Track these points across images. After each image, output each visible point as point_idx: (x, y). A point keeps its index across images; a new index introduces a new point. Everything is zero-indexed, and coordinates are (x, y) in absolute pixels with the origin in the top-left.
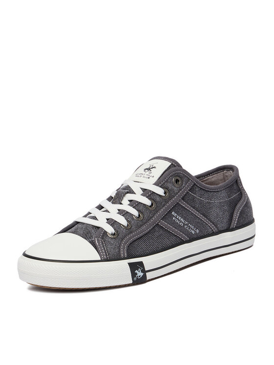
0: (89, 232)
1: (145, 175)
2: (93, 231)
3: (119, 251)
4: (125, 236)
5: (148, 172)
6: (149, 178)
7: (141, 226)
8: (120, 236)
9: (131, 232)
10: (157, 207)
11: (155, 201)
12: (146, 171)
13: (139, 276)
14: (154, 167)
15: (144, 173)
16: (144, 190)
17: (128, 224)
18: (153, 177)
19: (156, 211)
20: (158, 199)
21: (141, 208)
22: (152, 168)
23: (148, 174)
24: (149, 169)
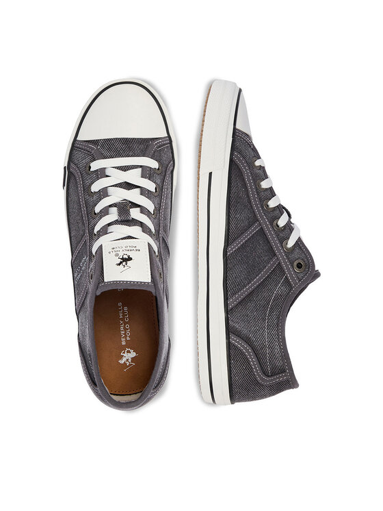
1: (121, 250)
5: (122, 255)
14: (119, 264)
22: (121, 263)
23: (118, 252)
24: (125, 260)
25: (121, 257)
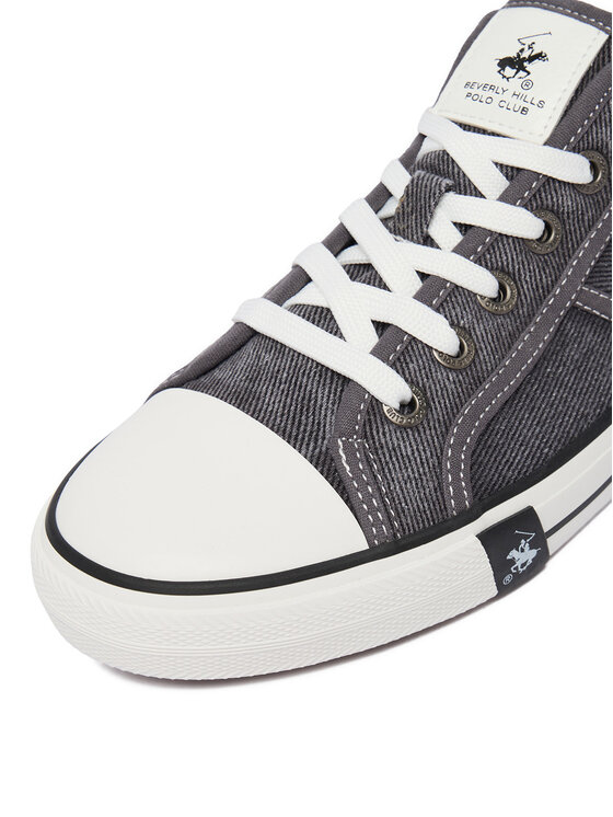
0: (307, 405)
1: (507, 97)
2: (323, 396)
3: (440, 488)
4: (456, 409)
5: (515, 82)
6: (524, 111)
7: (514, 336)
8: (438, 412)
9: (479, 382)
10: (566, 234)
11: (557, 214)
12: (509, 71)
13: (523, 565)
14: (540, 56)
15: (497, 80)
16: (511, 172)
17: (461, 347)
18: (541, 103)
19: (564, 252)
20: (567, 202)
21: (507, 257)
22: (531, 59)
23: (519, 90)
24: (516, 63)
25: (522, 73)
